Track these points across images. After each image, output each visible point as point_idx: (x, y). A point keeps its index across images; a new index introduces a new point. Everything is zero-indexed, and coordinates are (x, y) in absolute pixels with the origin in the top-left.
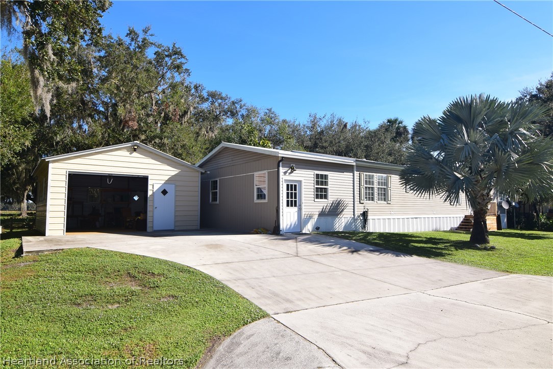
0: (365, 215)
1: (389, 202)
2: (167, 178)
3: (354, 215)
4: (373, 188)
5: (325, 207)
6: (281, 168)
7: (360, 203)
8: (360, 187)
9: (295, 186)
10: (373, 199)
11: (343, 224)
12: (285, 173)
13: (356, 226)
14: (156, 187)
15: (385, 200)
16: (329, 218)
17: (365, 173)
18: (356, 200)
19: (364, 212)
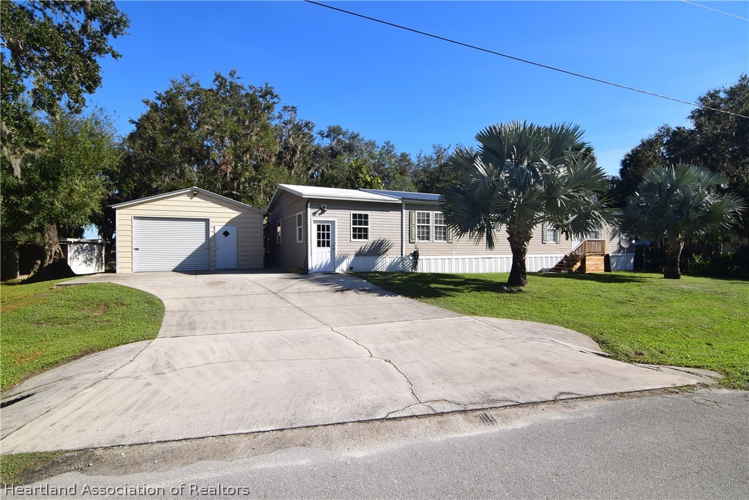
0: (415, 255)
1: (450, 241)
2: (228, 220)
3: (402, 255)
4: (428, 227)
5: (363, 247)
6: (309, 209)
7: (410, 242)
8: (409, 225)
9: (328, 226)
10: (428, 238)
11: (388, 264)
12: (314, 214)
13: (403, 265)
14: (217, 230)
15: (445, 239)
16: (370, 259)
17: (417, 211)
18: (404, 239)
19: (415, 252)
